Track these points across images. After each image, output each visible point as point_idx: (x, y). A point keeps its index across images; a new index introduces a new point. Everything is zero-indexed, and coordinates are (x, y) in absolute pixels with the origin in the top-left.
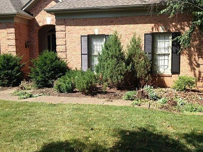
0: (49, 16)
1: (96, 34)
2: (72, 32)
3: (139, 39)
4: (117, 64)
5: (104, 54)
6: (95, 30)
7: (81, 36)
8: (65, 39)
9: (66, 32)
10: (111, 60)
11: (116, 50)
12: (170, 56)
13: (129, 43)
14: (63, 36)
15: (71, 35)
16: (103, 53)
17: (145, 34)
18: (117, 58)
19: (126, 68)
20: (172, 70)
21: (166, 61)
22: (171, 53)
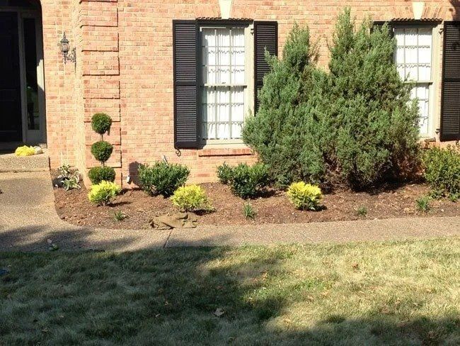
2: (141, 4)
6: (222, 3)
7: (175, 23)
8: (115, 31)
9: (120, 6)
15: (139, 15)
20: (441, 130)
22: (437, 80)
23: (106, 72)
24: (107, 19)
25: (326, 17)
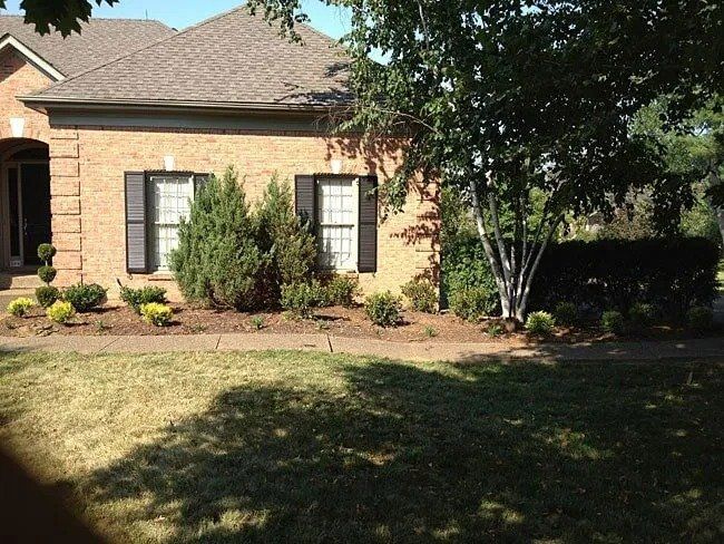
0: (20, 116)
1: (169, 169)
2: (98, 159)
3: (286, 187)
4: (238, 248)
5: (196, 222)
6: (166, 158)
7: (126, 174)
8: (77, 180)
9: (81, 161)
10: (220, 237)
11: (233, 213)
12: (356, 229)
13: (262, 195)
14: (70, 171)
15: (96, 167)
16: (195, 219)
17: (296, 177)
18: (237, 232)
19: (260, 258)
20: (359, 263)
21: (346, 243)
22: (356, 223)
23: (70, 212)
24: (70, 170)
25: (256, 171)
